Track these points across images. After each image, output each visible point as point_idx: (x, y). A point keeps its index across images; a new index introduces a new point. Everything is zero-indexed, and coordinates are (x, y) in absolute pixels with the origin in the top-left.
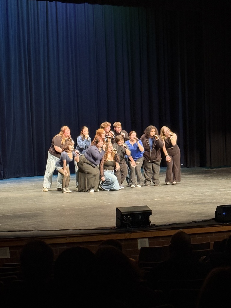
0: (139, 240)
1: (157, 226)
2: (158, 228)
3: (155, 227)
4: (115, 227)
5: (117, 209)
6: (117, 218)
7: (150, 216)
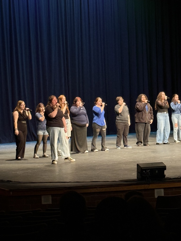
0: (156, 191)
1: (170, 179)
2: (171, 180)
3: (169, 179)
4: (136, 179)
5: (138, 165)
6: (138, 172)
7: (165, 171)
